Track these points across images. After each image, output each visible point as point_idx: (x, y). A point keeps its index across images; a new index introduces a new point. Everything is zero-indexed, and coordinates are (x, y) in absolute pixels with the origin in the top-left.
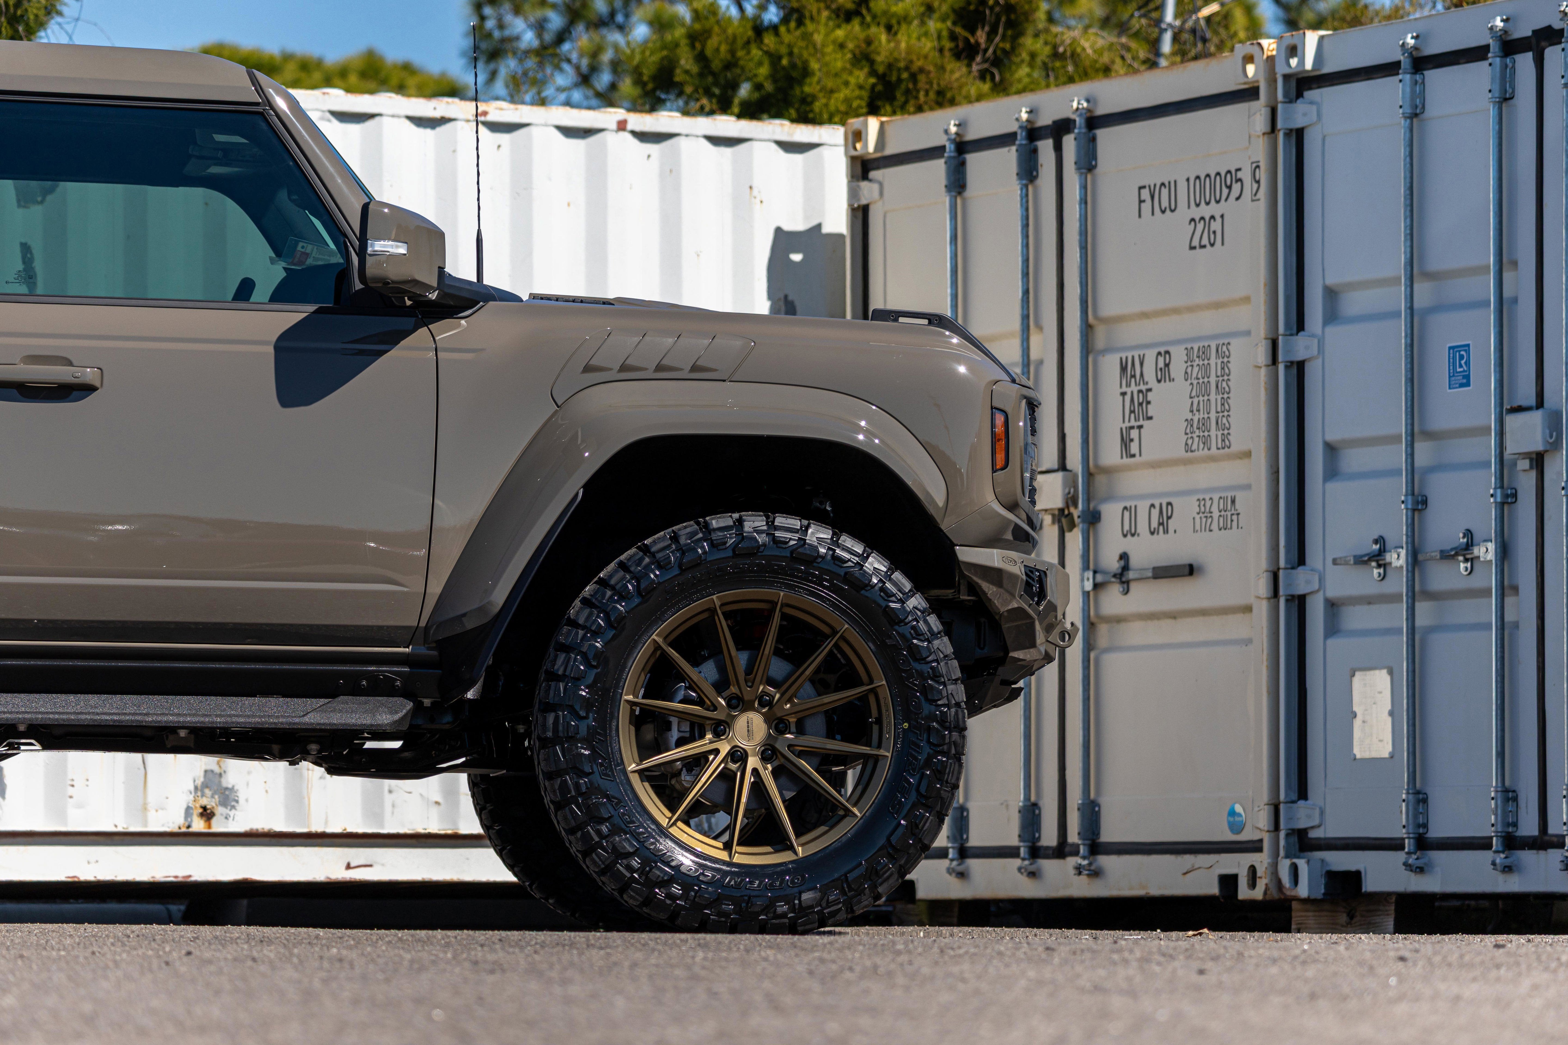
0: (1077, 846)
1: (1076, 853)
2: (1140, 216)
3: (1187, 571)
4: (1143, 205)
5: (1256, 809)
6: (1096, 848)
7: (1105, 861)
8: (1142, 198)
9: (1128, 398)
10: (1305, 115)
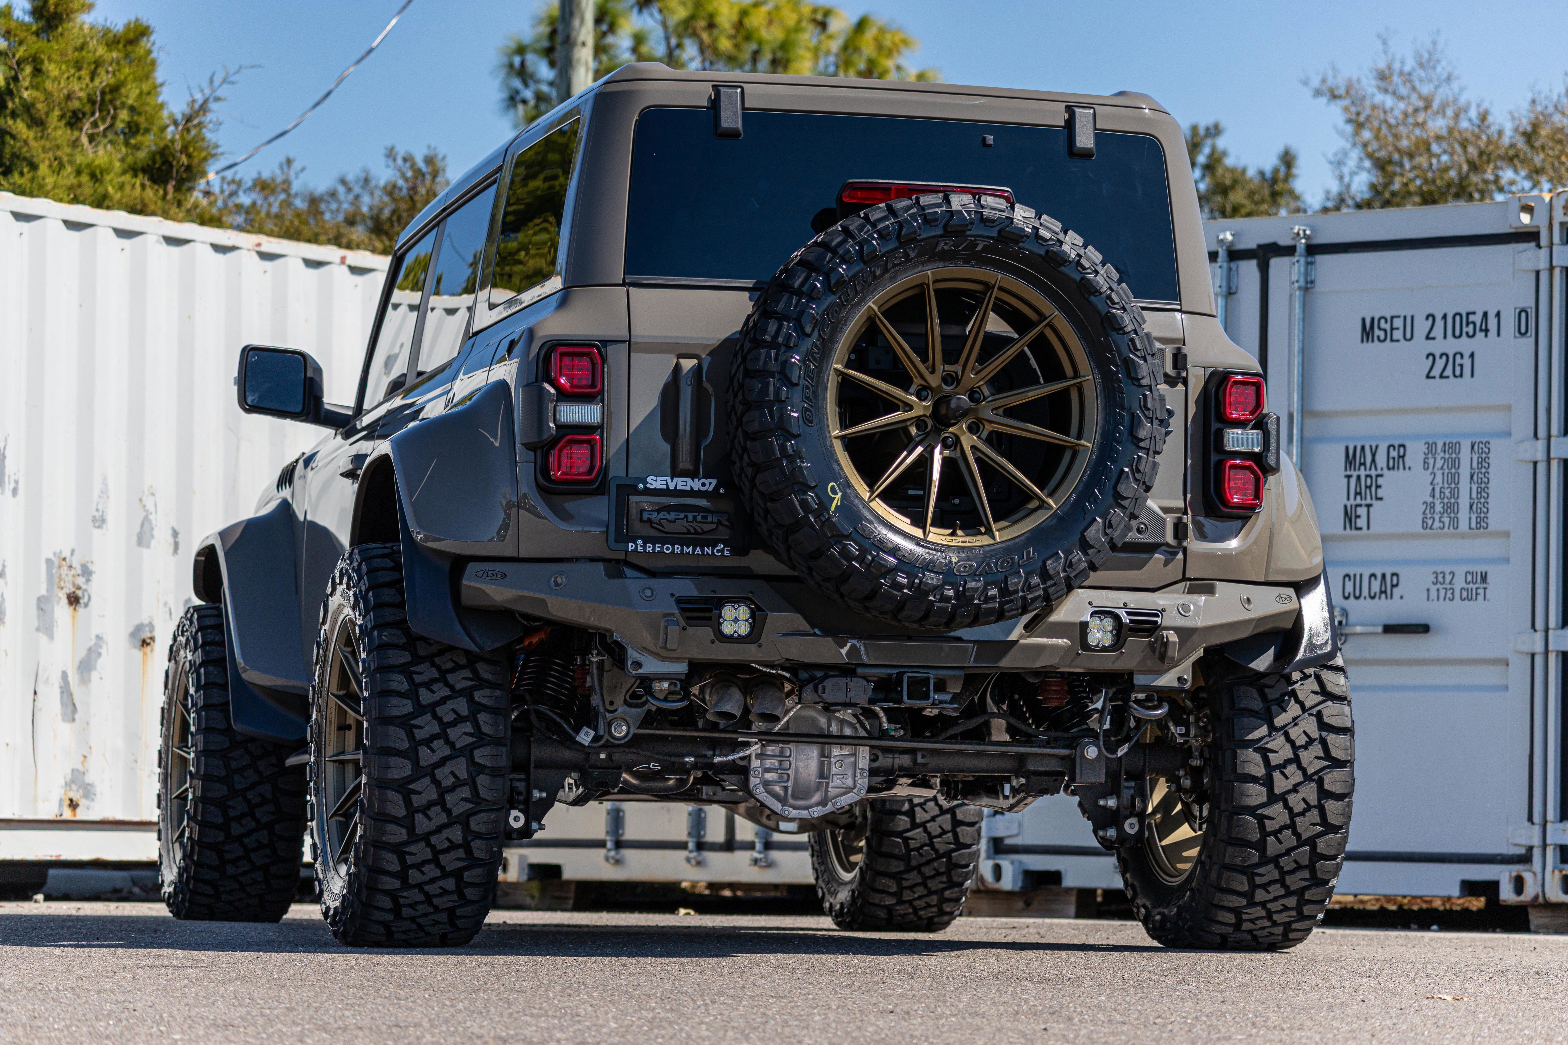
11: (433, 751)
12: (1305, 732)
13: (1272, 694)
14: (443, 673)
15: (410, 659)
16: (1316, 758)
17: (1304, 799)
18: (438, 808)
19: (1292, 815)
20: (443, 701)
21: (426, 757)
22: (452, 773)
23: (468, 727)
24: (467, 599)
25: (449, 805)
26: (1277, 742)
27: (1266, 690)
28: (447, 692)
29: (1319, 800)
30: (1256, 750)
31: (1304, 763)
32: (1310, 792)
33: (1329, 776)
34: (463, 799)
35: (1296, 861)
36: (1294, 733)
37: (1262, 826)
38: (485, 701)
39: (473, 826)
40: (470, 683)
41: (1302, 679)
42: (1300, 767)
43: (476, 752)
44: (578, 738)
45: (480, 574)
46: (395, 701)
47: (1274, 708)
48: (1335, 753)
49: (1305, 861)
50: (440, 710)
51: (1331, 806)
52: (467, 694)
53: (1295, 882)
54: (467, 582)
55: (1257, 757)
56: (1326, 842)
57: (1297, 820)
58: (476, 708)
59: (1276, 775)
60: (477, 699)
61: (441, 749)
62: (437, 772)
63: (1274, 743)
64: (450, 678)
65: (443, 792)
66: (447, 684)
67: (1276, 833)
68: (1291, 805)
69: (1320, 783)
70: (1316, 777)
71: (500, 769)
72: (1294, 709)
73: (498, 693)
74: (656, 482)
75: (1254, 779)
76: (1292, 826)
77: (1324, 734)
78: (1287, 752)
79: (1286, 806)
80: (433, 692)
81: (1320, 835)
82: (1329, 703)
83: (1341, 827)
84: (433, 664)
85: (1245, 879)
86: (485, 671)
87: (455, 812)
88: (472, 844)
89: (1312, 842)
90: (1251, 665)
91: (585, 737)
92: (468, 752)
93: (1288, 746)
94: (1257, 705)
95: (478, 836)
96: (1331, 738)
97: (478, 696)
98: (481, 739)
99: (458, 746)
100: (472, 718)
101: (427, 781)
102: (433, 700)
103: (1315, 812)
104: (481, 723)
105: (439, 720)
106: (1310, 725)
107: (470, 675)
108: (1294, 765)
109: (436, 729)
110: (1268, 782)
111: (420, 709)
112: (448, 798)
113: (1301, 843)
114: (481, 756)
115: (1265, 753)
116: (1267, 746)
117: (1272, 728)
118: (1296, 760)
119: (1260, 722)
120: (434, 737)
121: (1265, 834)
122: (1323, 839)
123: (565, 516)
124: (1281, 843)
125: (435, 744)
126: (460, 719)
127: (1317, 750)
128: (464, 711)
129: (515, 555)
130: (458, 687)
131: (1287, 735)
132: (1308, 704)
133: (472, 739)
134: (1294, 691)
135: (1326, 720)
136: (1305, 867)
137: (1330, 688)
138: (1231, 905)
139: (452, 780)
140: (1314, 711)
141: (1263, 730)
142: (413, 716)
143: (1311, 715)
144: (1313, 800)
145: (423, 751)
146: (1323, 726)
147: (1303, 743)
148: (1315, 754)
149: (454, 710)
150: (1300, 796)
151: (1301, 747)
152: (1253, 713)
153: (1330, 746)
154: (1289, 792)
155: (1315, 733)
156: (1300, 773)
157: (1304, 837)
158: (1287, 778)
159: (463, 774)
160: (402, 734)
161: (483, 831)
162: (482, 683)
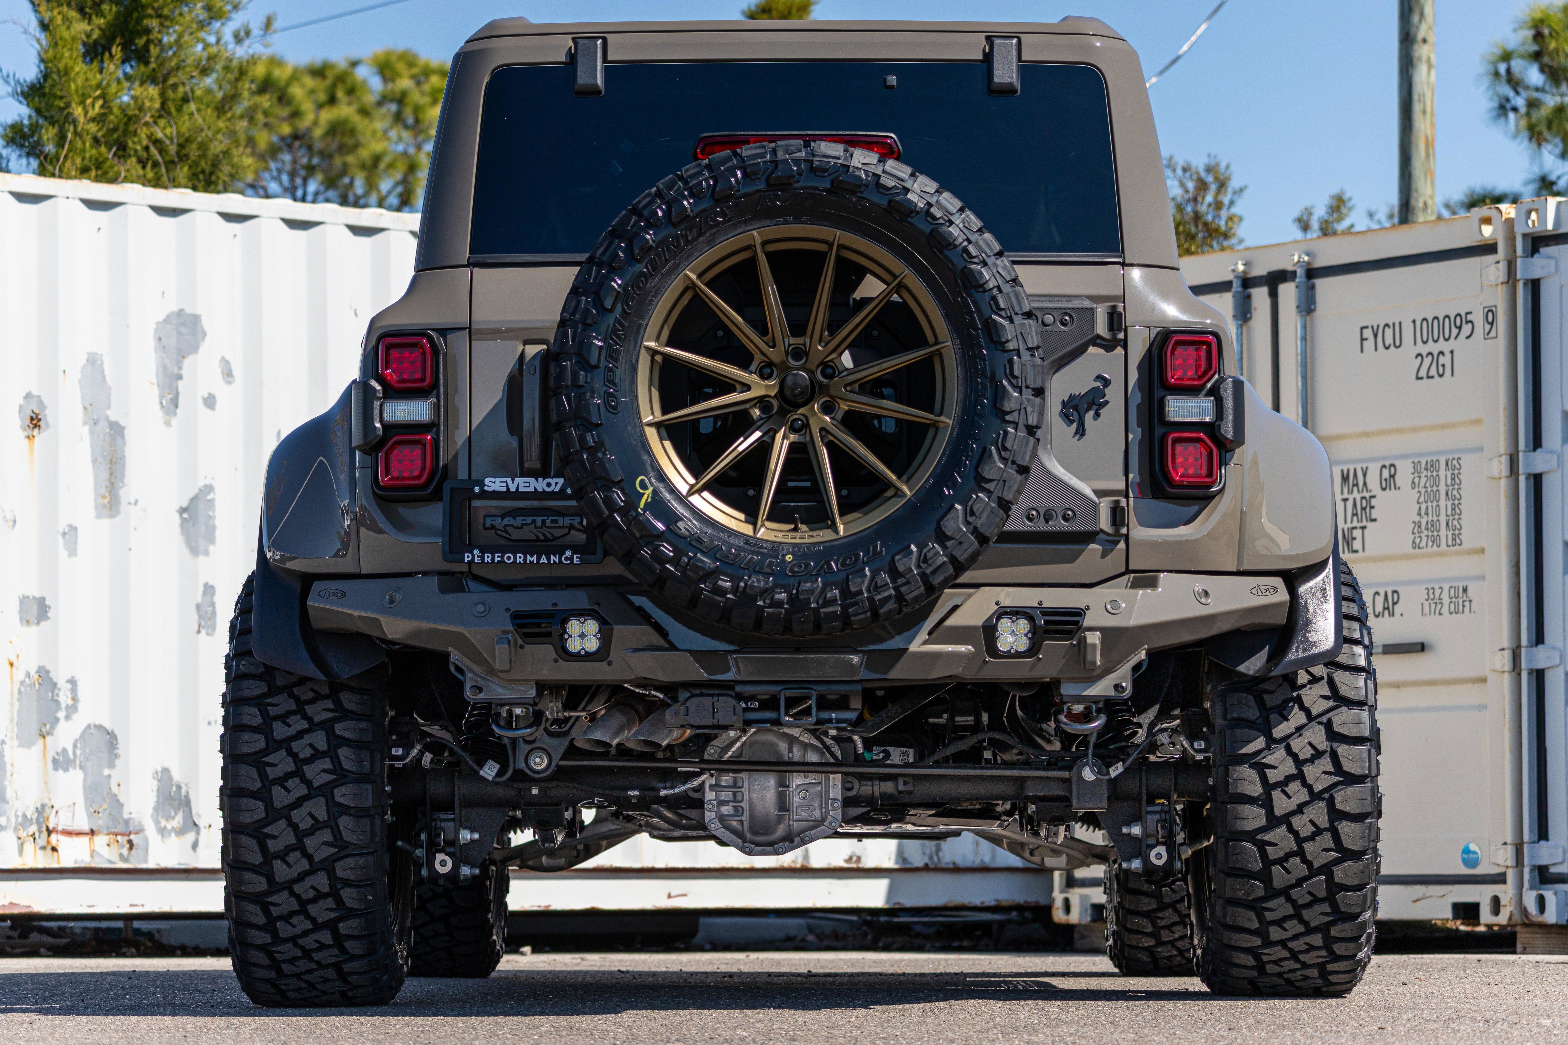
2: (1362, 351)
3: (1420, 647)
4: (1365, 343)
5: (1493, 848)
8: (1365, 336)
9: (1350, 504)
10: (1543, 267)
11: (288, 791)
12: (1310, 744)
13: (1271, 701)
14: (301, 705)
15: (266, 690)
16: (1325, 773)
17: (1311, 821)
18: (298, 854)
19: (1300, 840)
20: (299, 735)
21: (280, 797)
22: (310, 814)
23: (327, 764)
24: (318, 623)
25: (310, 851)
26: (1277, 757)
27: (1265, 696)
28: (305, 725)
29: (1331, 822)
30: (1252, 766)
31: (1310, 779)
32: (1318, 813)
33: (1342, 793)
34: (324, 843)
35: (1310, 893)
36: (1297, 744)
37: (1264, 854)
38: (347, 735)
39: (340, 873)
40: (331, 715)
41: (1310, 682)
42: (1305, 784)
43: (336, 791)
44: (482, 773)
45: (322, 594)
46: (246, 736)
47: (1273, 717)
48: (1347, 766)
49: (1322, 893)
50: (296, 746)
51: (1345, 828)
52: (327, 726)
53: (1316, 916)
54: (312, 602)
55: (1253, 775)
56: (1344, 870)
57: (1306, 845)
58: (336, 742)
59: (1277, 794)
60: (337, 732)
61: (297, 789)
62: (294, 813)
63: (1272, 757)
64: (309, 709)
65: (301, 835)
66: (305, 717)
67: (1281, 861)
68: (1296, 828)
69: (1331, 802)
70: (1326, 796)
71: (368, 809)
72: (1297, 717)
73: (363, 725)
74: (494, 484)
75: (1250, 800)
76: (1300, 853)
77: (1335, 745)
78: (1289, 768)
79: (1291, 829)
80: (289, 725)
81: (1337, 862)
82: (1344, 709)
83: (1364, 852)
84: (291, 695)
85: (1252, 915)
86: (349, 701)
87: (317, 857)
88: (341, 892)
89: (1327, 869)
90: (1241, 668)
91: (489, 771)
92: (326, 791)
93: (1290, 760)
94: (1253, 713)
95: (347, 883)
96: (1343, 750)
97: (340, 729)
98: (341, 776)
99: (316, 784)
100: (331, 753)
101: (283, 823)
102: (288, 734)
103: (1327, 836)
104: (342, 759)
105: (294, 756)
106: (1317, 735)
107: (331, 706)
108: (1298, 782)
109: (291, 767)
110: (1267, 803)
111: (273, 745)
112: (308, 842)
113: (1313, 872)
114: (342, 795)
115: (1262, 769)
116: (1264, 761)
117: (1271, 741)
118: (1300, 776)
119: (1255, 733)
120: (288, 776)
121: (1268, 863)
122: (1341, 867)
123: (402, 526)
124: (1289, 872)
125: (290, 783)
126: (317, 755)
127: (1325, 764)
128: (322, 746)
129: (357, 571)
130: (317, 719)
131: (1288, 749)
132: (1315, 711)
133: (331, 777)
134: (1299, 696)
135: (1336, 728)
136: (1323, 900)
137: (1343, 691)
138: (1244, 945)
139: (311, 822)
140: (1324, 719)
141: (1260, 743)
142: (265, 752)
143: (1320, 723)
144: (1323, 821)
145: (277, 791)
146: (1333, 735)
147: (1309, 756)
148: (1322, 768)
149: (311, 745)
150: (1306, 818)
151: (1306, 761)
152: (1250, 724)
153: (1342, 759)
154: (1293, 813)
155: (1322, 744)
156: (1305, 790)
157: (1316, 865)
158: (1289, 797)
159: (322, 815)
160: (253, 772)
161: (352, 878)
162: (344, 715)
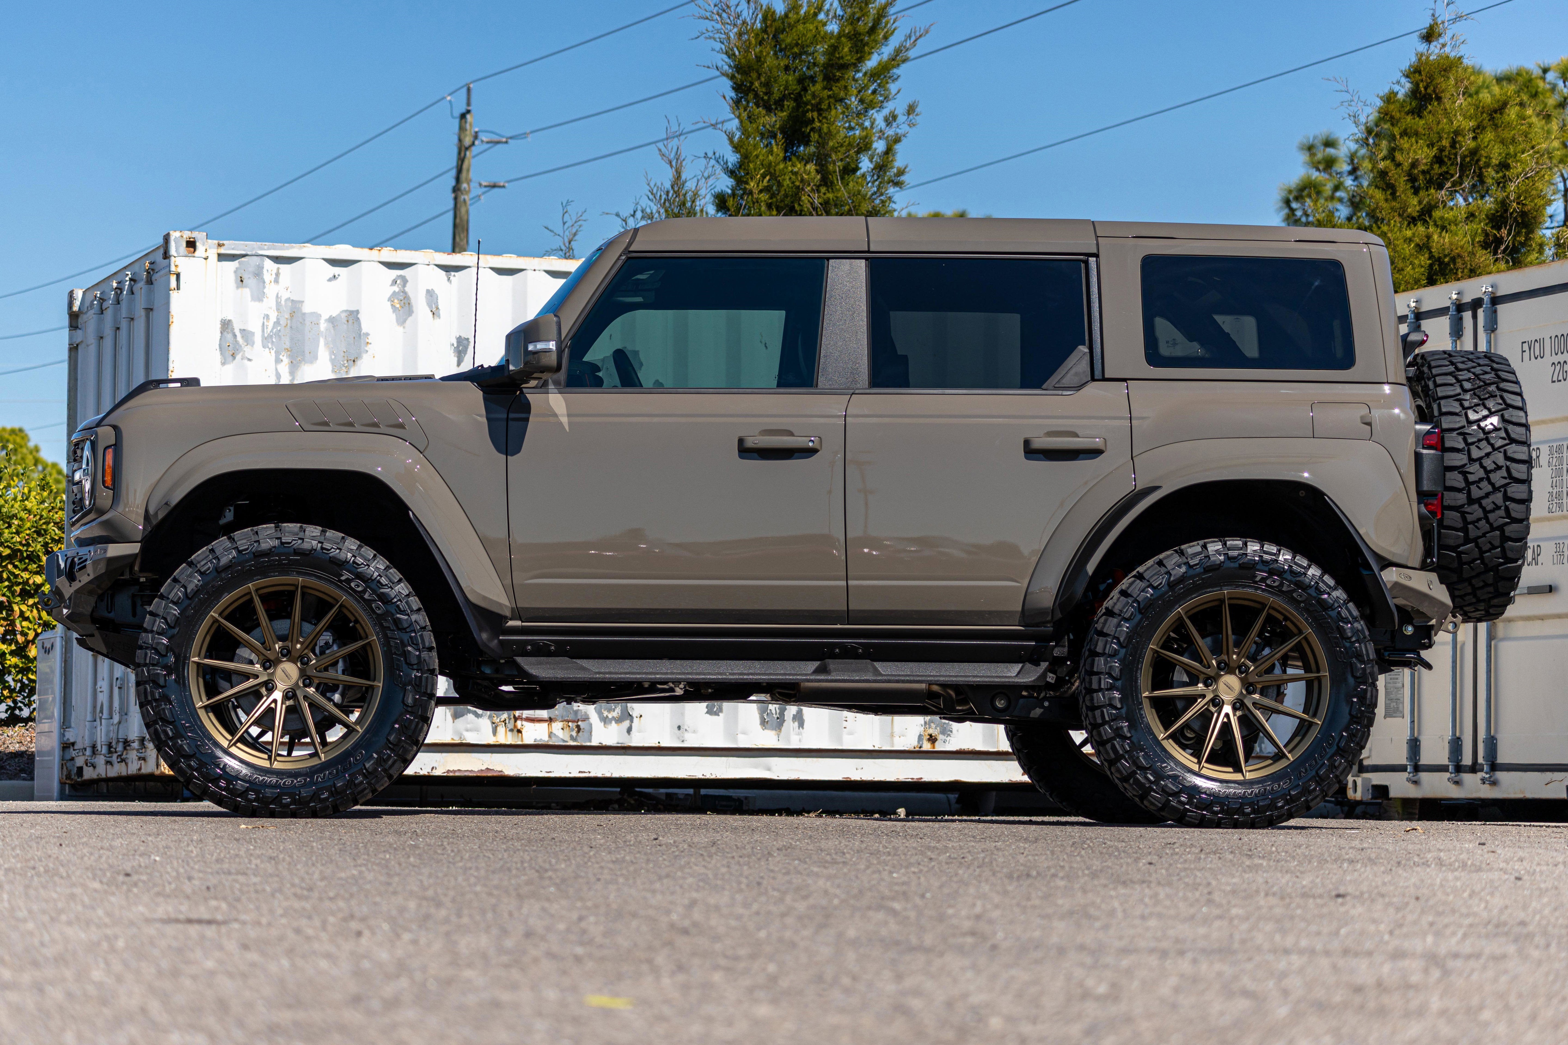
0: (1482, 765)
1: (1482, 770)
3: (1548, 589)
6: (1494, 767)
7: (1500, 775)
